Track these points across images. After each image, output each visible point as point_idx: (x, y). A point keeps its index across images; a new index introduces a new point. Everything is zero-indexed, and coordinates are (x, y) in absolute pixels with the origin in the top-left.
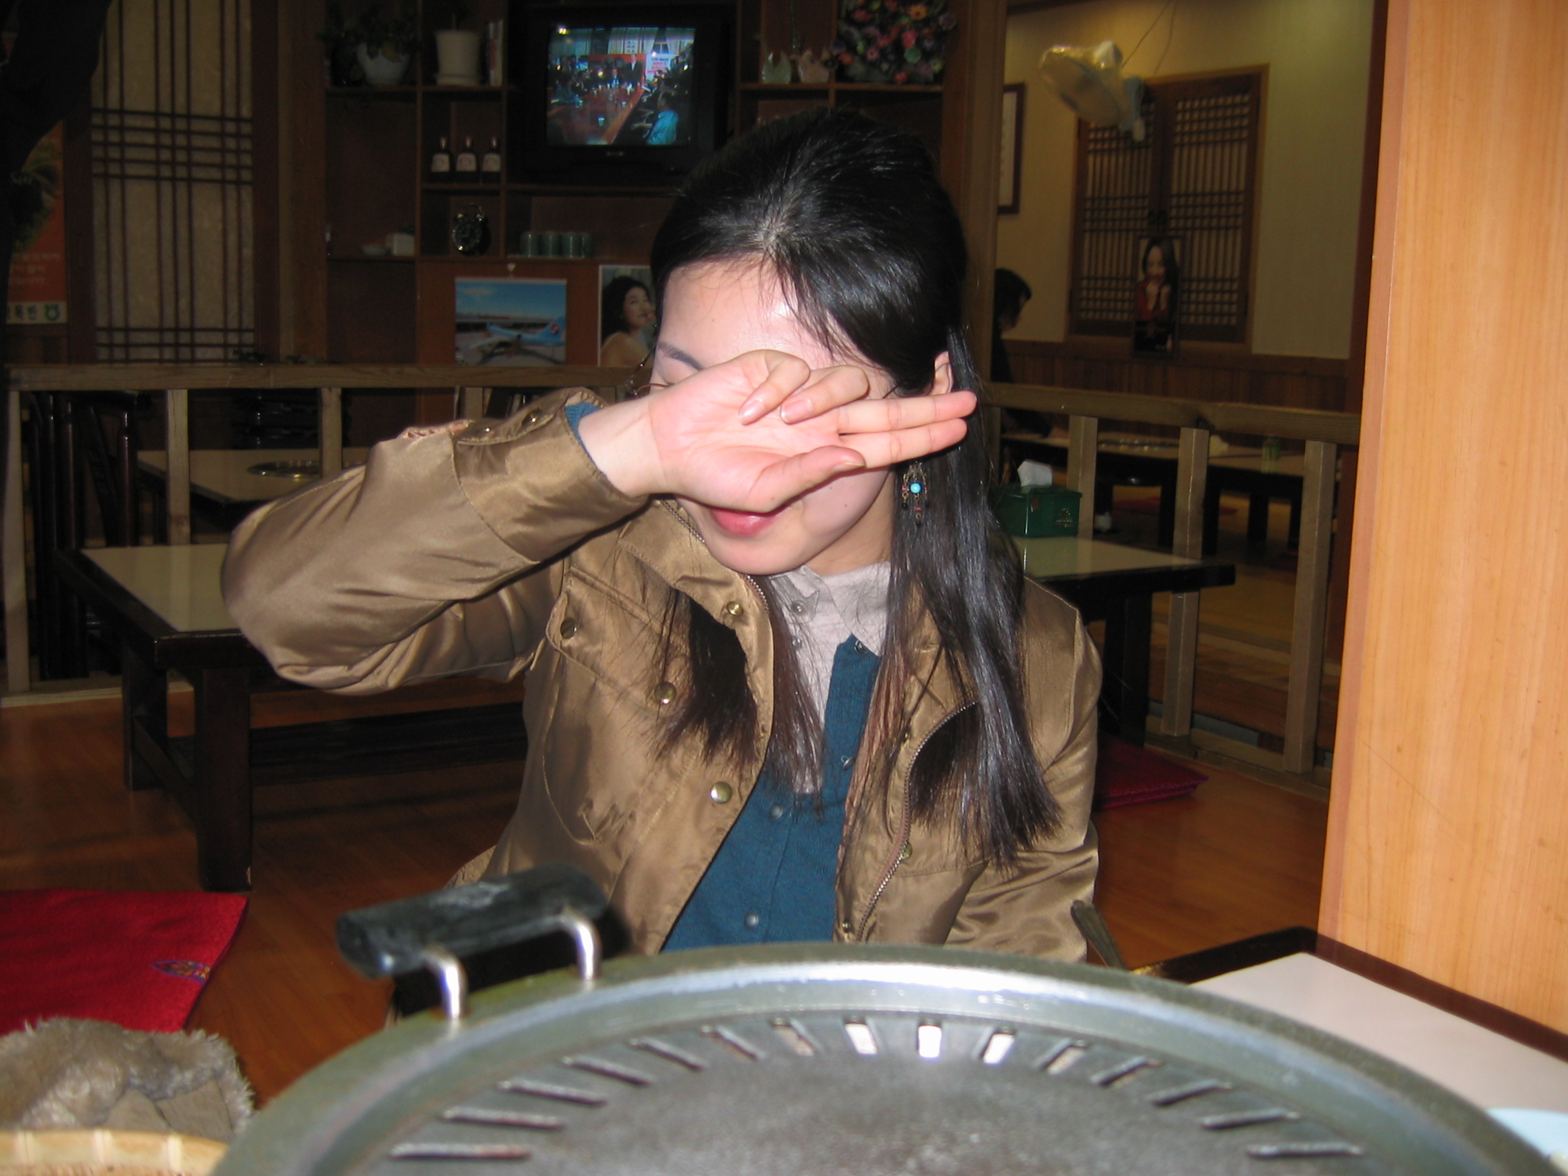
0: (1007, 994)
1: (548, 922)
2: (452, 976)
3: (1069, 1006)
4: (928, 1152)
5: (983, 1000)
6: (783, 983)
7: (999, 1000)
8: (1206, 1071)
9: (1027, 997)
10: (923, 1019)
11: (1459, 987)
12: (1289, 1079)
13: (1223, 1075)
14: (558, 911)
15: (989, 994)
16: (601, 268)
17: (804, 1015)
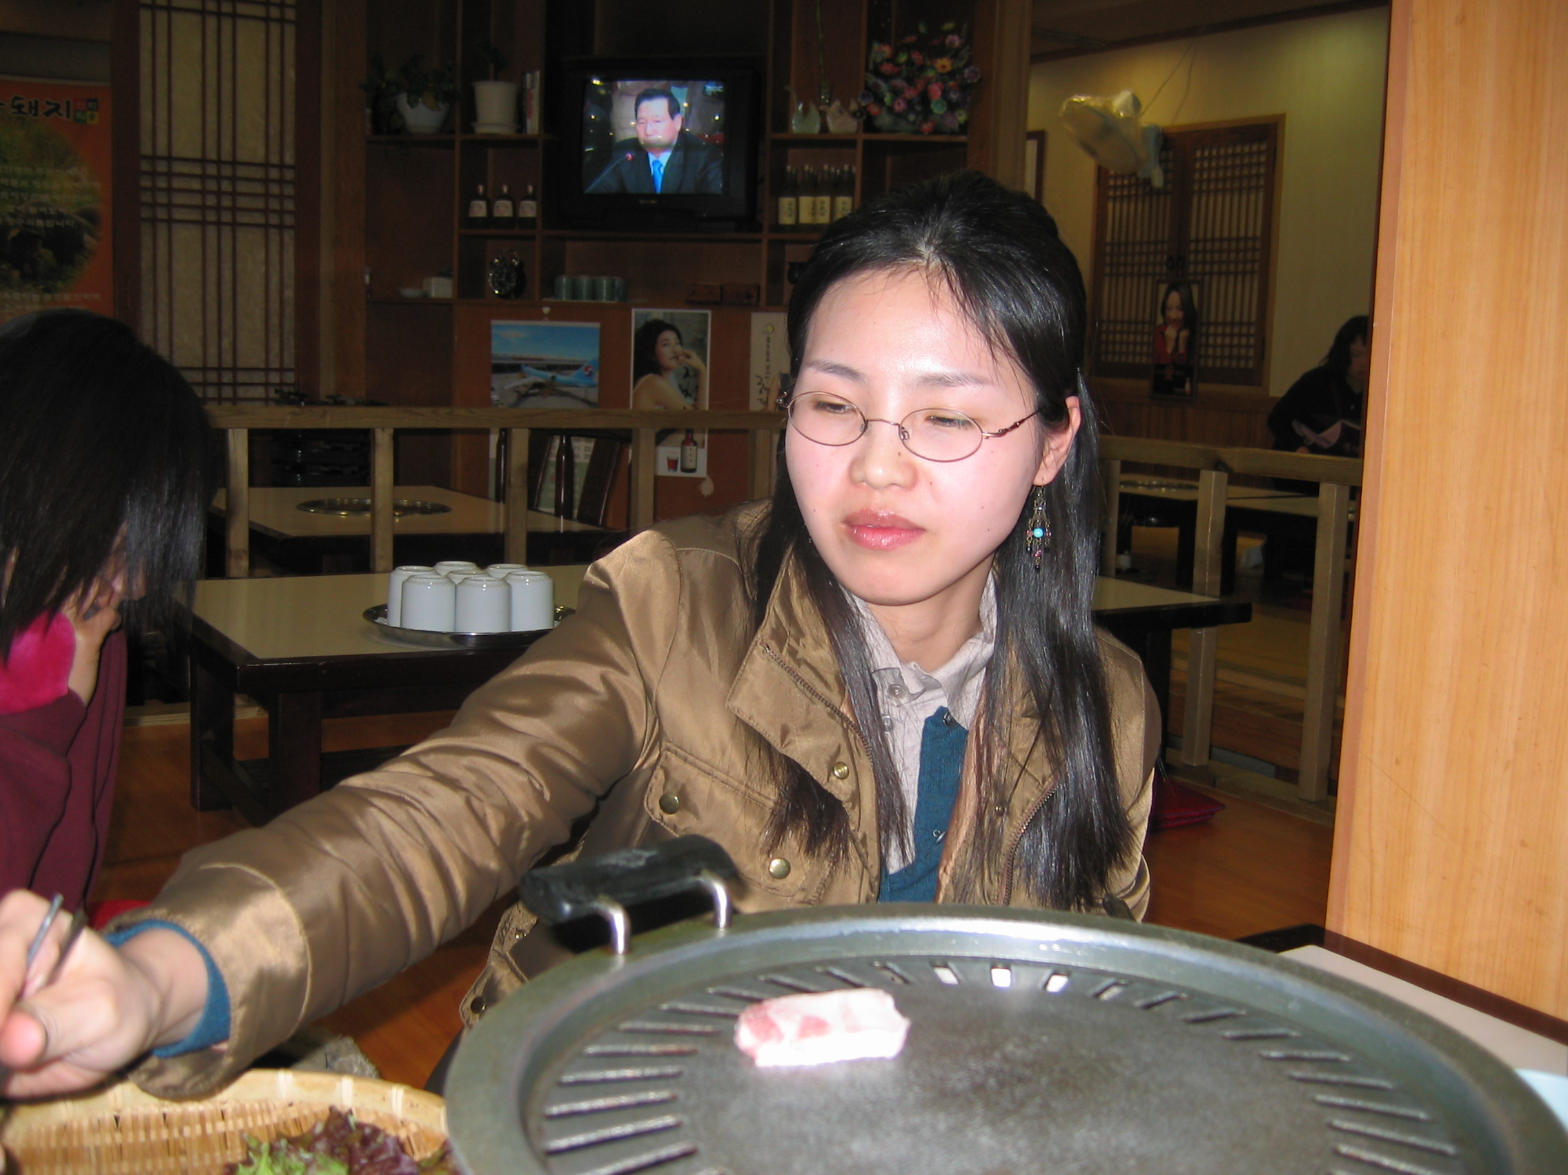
0: (1063, 943)
1: (690, 880)
2: (619, 920)
3: (1113, 951)
4: (1010, 1048)
5: (1043, 948)
6: (880, 933)
7: (1056, 947)
8: (1226, 1002)
9: (1079, 945)
10: (995, 963)
11: (1452, 974)
12: (1293, 1006)
13: (1240, 1005)
14: (697, 873)
15: (1049, 943)
16: (634, 311)
17: (898, 959)
